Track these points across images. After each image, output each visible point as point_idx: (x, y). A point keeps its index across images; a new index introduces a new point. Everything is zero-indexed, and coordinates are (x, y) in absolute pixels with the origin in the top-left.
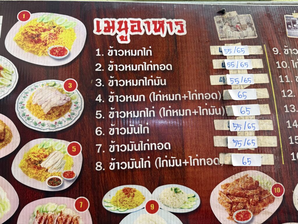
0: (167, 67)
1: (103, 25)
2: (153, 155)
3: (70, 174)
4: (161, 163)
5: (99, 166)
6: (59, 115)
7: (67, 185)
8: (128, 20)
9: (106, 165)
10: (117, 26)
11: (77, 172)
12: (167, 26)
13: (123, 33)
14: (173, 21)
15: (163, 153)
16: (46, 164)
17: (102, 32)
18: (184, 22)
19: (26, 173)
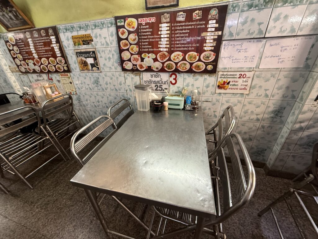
0: (151, 30)
9: (142, 50)
10: (142, 20)
11: (138, 51)
14: (153, 18)
15: (150, 48)
16: (134, 49)
17: (140, 22)
18: (155, 18)
19: (131, 51)
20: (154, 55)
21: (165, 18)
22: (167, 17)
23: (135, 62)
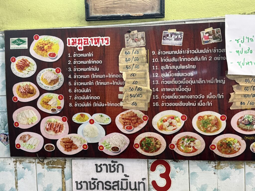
0: (100, 62)
1: (71, 41)
2: (92, 101)
3: (60, 107)
4: (95, 105)
5: (70, 105)
6: (54, 84)
7: (58, 112)
8: (83, 38)
9: (73, 104)
10: (77, 42)
11: (62, 107)
12: (100, 41)
13: (80, 45)
14: (104, 38)
15: (96, 101)
16: (50, 103)
17: (71, 45)
18: (109, 38)
19: (43, 106)
20: (106, 117)
21: (133, 39)
22: (140, 37)
23: (52, 132)
